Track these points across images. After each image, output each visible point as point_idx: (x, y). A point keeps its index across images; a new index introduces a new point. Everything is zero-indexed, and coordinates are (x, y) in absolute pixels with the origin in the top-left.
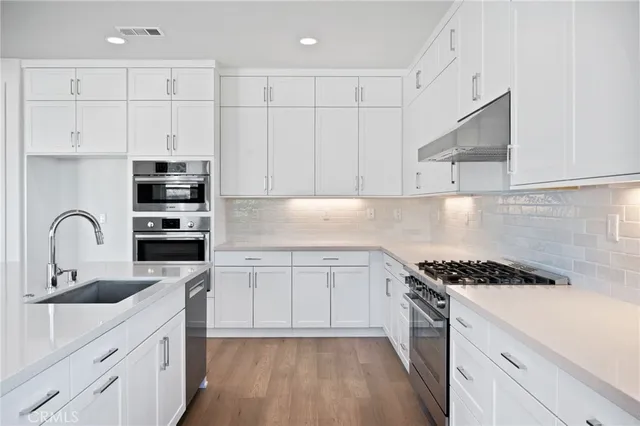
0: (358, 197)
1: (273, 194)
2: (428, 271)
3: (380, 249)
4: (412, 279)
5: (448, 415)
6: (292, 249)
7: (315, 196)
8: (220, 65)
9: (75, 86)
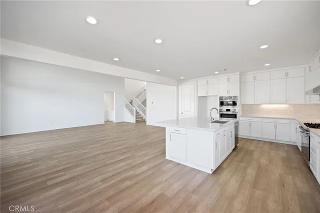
0: (286, 104)
1: (256, 103)
2: (306, 125)
3: (295, 119)
4: (301, 127)
5: (309, 160)
6: (262, 118)
7: (270, 104)
8: (240, 73)
9: (207, 82)
